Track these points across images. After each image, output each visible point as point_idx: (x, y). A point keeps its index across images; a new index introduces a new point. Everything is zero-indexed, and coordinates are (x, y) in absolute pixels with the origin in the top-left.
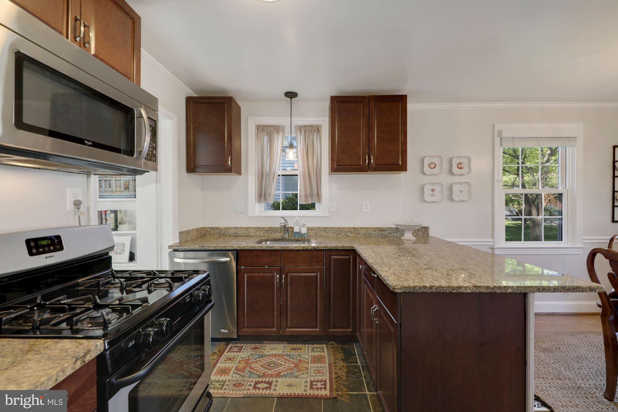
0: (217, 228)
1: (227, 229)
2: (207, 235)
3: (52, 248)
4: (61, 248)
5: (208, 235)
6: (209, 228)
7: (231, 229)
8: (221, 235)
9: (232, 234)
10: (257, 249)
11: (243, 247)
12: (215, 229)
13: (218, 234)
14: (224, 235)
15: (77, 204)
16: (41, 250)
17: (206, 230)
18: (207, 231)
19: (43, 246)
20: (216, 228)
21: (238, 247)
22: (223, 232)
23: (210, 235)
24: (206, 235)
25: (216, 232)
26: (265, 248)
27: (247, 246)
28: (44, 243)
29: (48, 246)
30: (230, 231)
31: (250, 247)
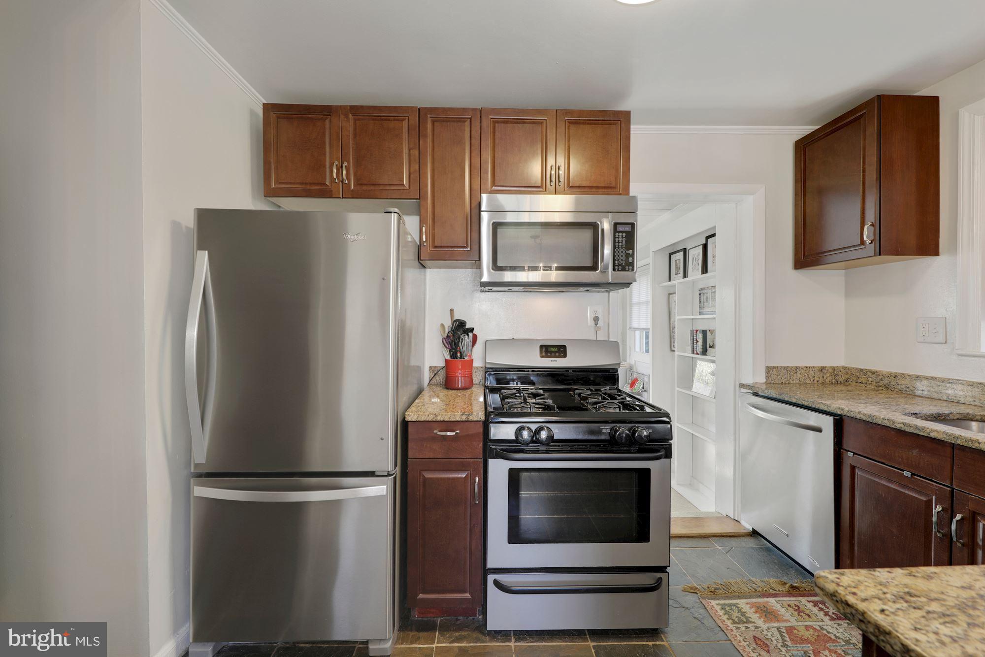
0: (873, 373)
1: (896, 377)
2: (851, 383)
3: (557, 354)
4: (565, 356)
5: (854, 383)
6: (857, 369)
7: (905, 378)
8: (880, 386)
9: (907, 390)
10: (880, 422)
11: (848, 412)
12: (870, 374)
13: (874, 383)
14: (887, 387)
15: (596, 319)
16: (549, 354)
17: (849, 372)
18: (852, 375)
19: (551, 352)
20: (870, 372)
21: (839, 408)
22: (886, 382)
23: (858, 384)
24: (849, 382)
25: (871, 379)
26: (902, 426)
27: (857, 411)
28: (552, 349)
29: (555, 352)
30: (901, 381)
31: (864, 415)
